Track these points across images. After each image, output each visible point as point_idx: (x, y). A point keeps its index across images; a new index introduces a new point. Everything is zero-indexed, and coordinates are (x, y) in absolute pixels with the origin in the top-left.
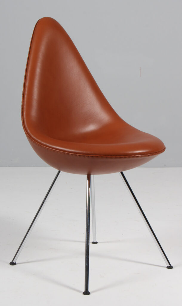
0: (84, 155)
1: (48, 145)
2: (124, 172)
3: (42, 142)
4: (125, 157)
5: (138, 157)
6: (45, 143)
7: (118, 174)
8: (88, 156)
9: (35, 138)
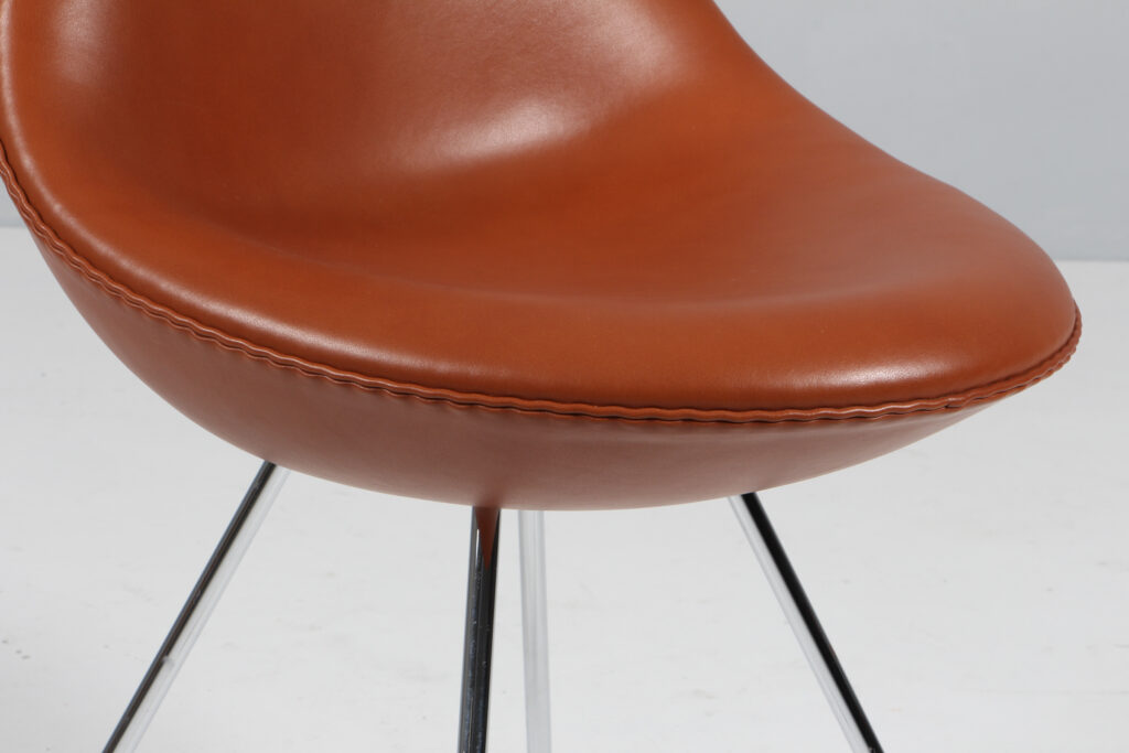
0: (441, 391)
1: (167, 286)
2: (766, 498)
3: (125, 263)
4: (762, 423)
5: (862, 418)
6: (141, 272)
7: (726, 511)
8: (472, 405)
9: (70, 221)
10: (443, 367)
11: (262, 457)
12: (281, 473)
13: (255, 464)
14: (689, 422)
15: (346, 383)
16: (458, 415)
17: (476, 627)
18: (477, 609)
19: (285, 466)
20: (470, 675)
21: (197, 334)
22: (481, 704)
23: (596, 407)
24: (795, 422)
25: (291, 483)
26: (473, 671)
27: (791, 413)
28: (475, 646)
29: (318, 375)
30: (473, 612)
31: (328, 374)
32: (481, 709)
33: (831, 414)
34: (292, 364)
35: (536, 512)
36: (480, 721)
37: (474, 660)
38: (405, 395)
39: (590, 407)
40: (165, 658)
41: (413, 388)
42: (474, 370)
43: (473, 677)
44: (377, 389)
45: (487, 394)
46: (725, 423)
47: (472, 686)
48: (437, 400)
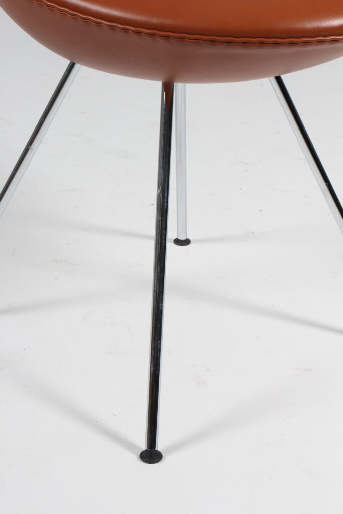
0: (154, 31)
10: (154, 20)
11: (70, 60)
12: (78, 67)
13: (66, 62)
14: (261, 44)
15: (112, 27)
16: (161, 42)
17: (164, 134)
18: (164, 126)
19: (80, 64)
20: (162, 154)
21: (47, 6)
22: (167, 166)
23: (221, 38)
24: (307, 43)
25: (82, 71)
26: (163, 152)
27: (305, 39)
28: (164, 141)
29: (100, 24)
30: (163, 127)
31: (105, 24)
32: (167, 168)
33: (323, 39)
34: (89, 19)
35: (183, 84)
36: (167, 172)
37: (164, 148)
38: (138, 33)
39: (219, 38)
40: (30, 147)
41: (127, 27)
42: (168, 22)
43: (163, 155)
44: (126, 30)
45: (174, 32)
46: (277, 44)
47: (163, 159)
48: (152, 35)
